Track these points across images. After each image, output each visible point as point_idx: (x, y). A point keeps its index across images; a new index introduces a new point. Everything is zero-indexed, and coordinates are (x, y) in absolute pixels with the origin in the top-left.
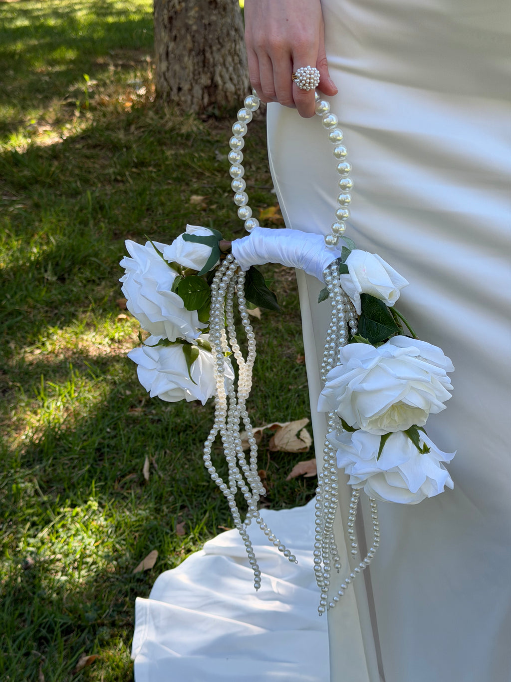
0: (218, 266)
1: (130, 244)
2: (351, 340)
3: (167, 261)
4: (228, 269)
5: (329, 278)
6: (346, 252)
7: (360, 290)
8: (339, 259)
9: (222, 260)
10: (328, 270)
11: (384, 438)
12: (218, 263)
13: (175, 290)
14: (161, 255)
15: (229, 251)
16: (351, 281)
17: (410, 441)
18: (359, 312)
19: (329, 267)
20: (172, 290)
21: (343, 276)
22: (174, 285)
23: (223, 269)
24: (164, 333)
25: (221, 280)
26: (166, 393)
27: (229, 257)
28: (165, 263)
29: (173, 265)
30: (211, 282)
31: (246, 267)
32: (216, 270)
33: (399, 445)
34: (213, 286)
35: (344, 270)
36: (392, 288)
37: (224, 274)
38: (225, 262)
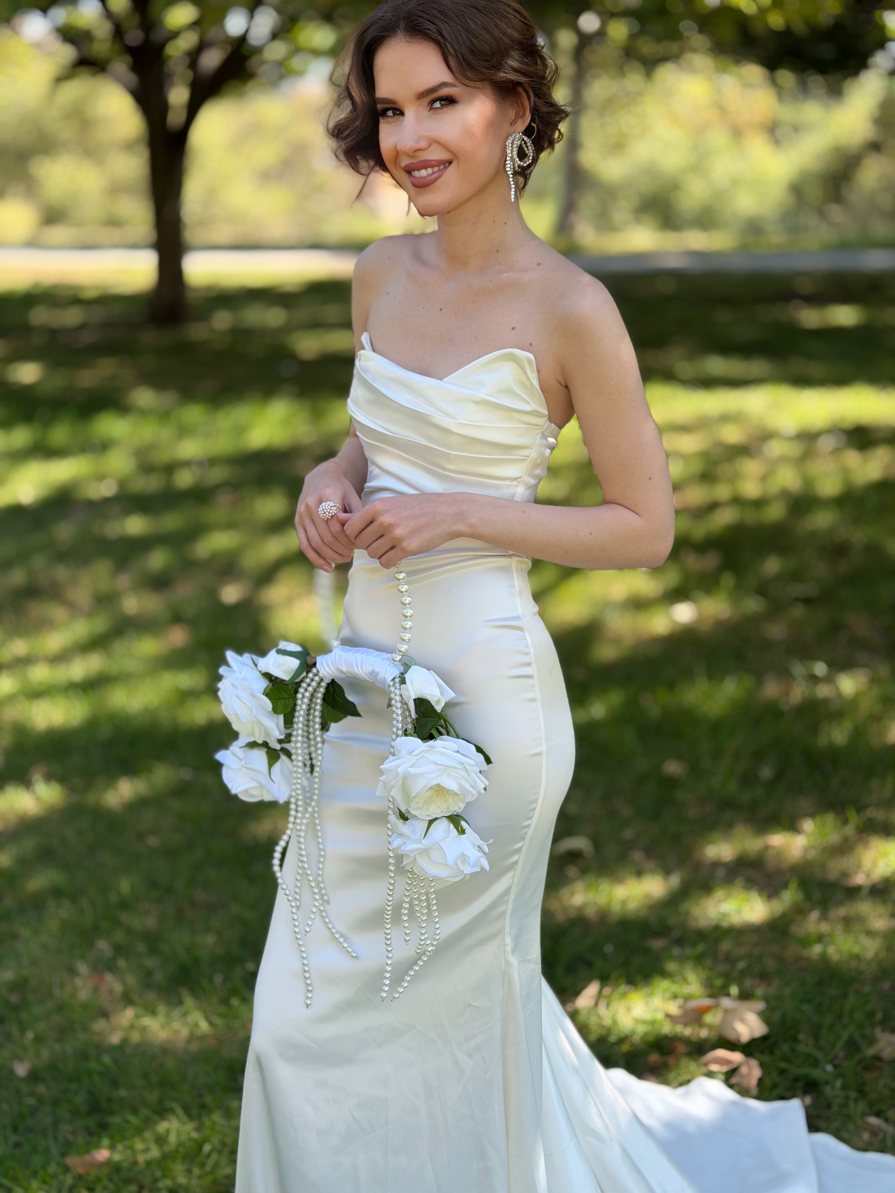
0: (304, 678)
1: (230, 655)
2: (406, 733)
3: (260, 672)
4: (312, 680)
5: (392, 689)
6: (407, 667)
7: (414, 697)
8: (402, 674)
9: (308, 672)
10: (392, 683)
11: (431, 822)
12: (304, 674)
13: (265, 694)
14: (256, 665)
15: (314, 665)
16: (407, 690)
17: (452, 826)
18: (414, 716)
19: (393, 679)
20: (263, 694)
21: (402, 686)
22: (265, 690)
23: (308, 680)
24: (253, 734)
25: (306, 690)
26: (246, 791)
27: (314, 670)
28: (259, 673)
29: (267, 676)
30: (296, 692)
31: (327, 680)
32: (302, 681)
33: (443, 827)
34: (299, 696)
35: (403, 681)
36: (438, 696)
37: (309, 685)
38: (311, 675)
